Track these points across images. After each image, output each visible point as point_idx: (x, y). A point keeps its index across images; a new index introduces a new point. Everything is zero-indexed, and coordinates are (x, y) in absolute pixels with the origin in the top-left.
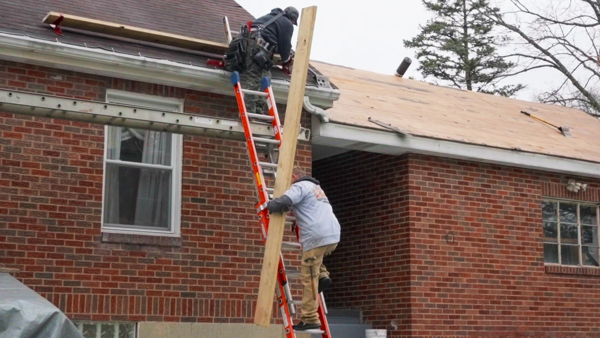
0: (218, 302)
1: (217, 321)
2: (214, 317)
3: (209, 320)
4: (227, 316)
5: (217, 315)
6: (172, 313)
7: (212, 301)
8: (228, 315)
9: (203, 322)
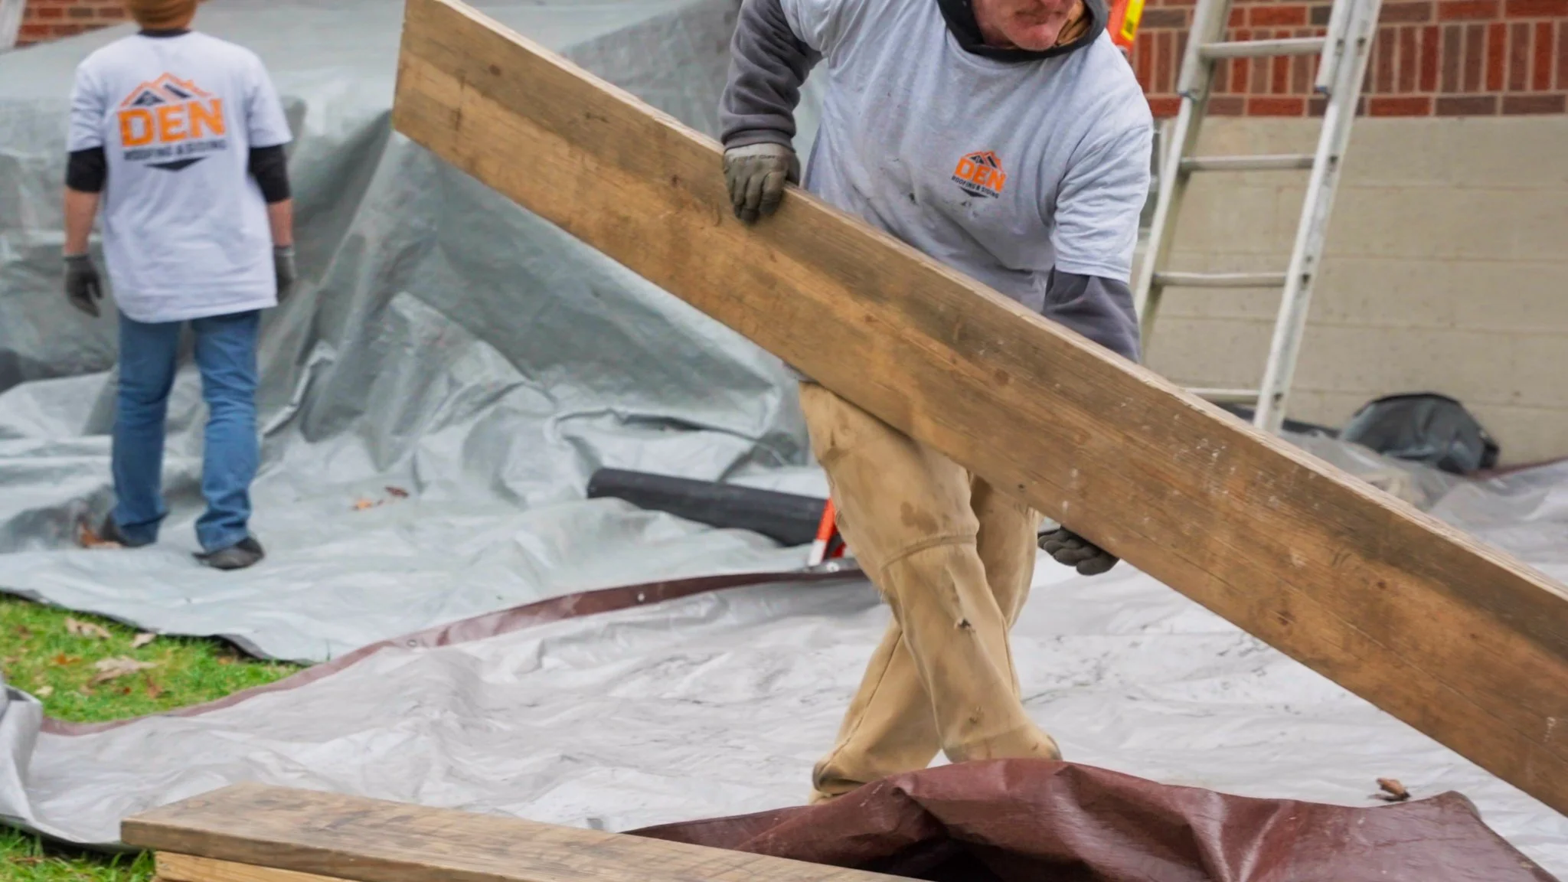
0: (1453, 35)
1: (1447, 108)
2: (1435, 95)
3: (1418, 108)
4: (1490, 88)
5: (1450, 86)
6: (1279, 87)
7: (1431, 33)
8: (1495, 83)
9: (1389, 114)
